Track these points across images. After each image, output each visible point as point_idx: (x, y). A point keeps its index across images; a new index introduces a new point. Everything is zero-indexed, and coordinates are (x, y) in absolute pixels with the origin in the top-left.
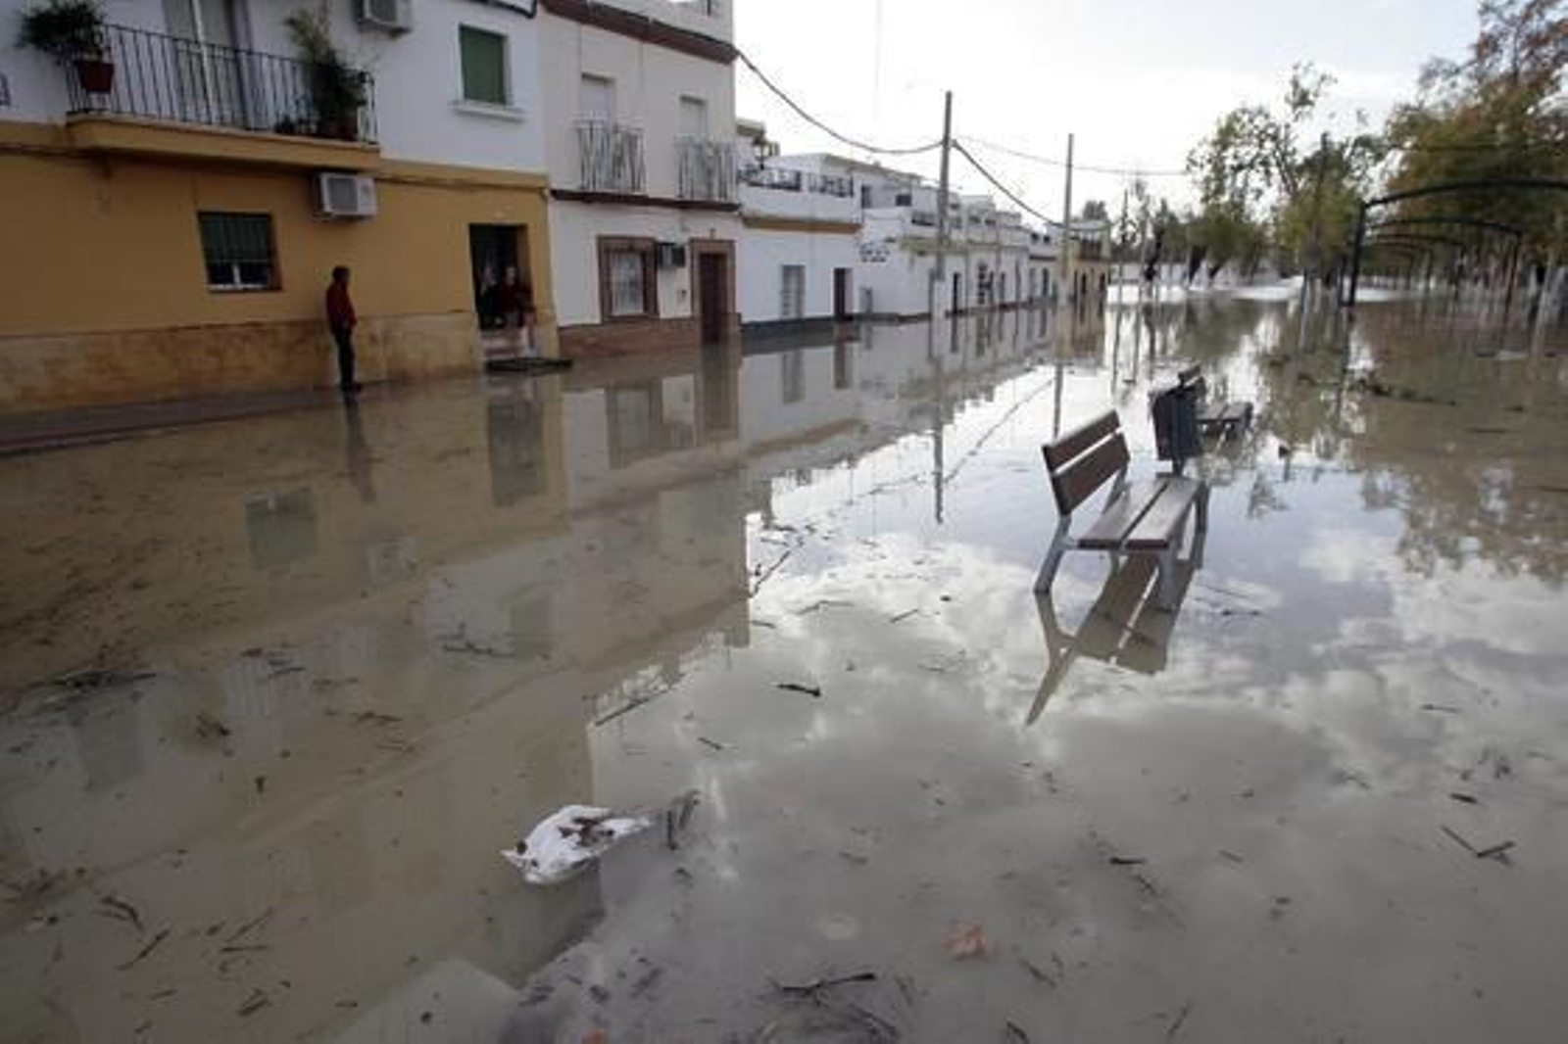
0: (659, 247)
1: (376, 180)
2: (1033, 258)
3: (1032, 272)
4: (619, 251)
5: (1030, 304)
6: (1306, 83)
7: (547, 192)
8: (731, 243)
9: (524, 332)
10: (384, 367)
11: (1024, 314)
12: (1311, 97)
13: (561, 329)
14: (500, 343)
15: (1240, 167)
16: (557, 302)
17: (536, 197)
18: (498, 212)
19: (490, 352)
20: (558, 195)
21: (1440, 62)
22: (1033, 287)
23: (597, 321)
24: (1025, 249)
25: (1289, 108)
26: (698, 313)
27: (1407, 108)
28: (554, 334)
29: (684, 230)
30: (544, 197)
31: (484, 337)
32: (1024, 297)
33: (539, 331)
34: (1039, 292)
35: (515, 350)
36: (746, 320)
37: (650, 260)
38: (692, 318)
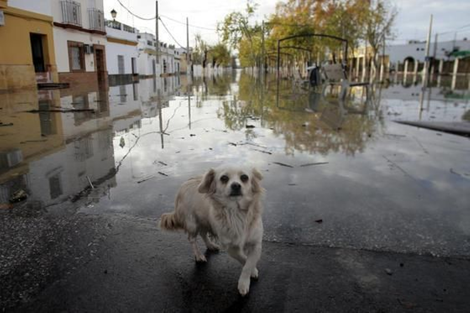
0: (85, 46)
1: (5, 13)
2: (176, 59)
3: (175, 63)
4: (74, 46)
5: (175, 74)
6: (251, 5)
7: (53, 23)
8: (104, 46)
9: (48, 73)
10: (6, 84)
11: (174, 77)
12: (253, 10)
13: (59, 73)
14: (41, 77)
15: (233, 31)
16: (57, 63)
17: (49, 25)
18: (38, 29)
19: (38, 81)
20: (56, 24)
21: (281, 2)
22: (176, 69)
23: (69, 71)
24: (173, 56)
25: (248, 13)
26: (96, 70)
27: (273, 15)
28: (57, 75)
29: (91, 41)
30: (51, 25)
31: (37, 75)
32: (174, 72)
33: (52, 74)
34: (177, 70)
35: (45, 80)
36: (109, 73)
37: (82, 50)
38: (95, 72)
